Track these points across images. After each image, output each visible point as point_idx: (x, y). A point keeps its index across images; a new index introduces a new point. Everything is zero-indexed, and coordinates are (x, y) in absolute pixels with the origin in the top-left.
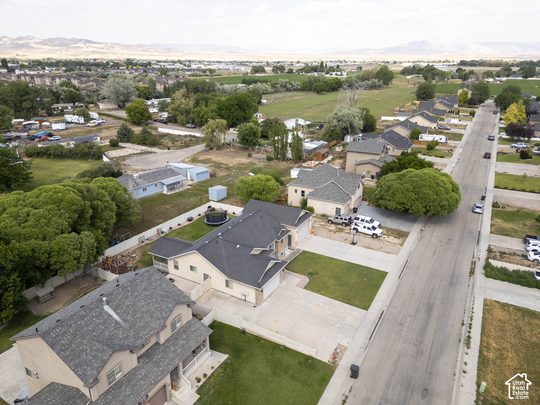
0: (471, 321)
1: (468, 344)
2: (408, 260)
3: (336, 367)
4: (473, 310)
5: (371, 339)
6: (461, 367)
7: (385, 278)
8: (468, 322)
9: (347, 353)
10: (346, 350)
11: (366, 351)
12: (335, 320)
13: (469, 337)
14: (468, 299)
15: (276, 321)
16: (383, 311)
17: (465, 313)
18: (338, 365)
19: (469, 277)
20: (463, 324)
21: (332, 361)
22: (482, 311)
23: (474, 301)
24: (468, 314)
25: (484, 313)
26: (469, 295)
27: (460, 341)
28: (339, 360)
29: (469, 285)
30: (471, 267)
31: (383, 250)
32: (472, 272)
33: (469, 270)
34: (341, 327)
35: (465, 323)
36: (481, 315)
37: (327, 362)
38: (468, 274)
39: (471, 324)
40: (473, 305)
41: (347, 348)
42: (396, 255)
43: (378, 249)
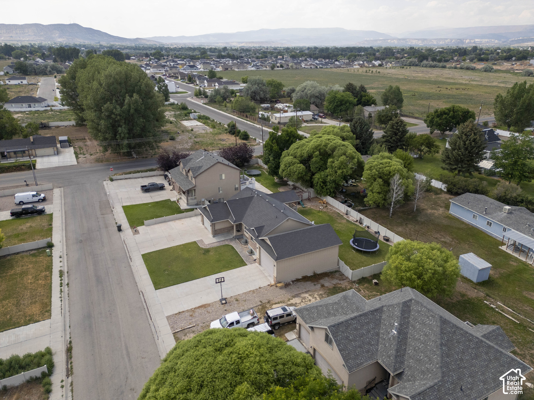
0: (61, 289)
1: (61, 273)
2: (151, 319)
4: (60, 299)
5: (125, 244)
6: (63, 259)
7: (153, 283)
8: (64, 288)
9: (131, 234)
11: (123, 240)
13: (61, 277)
14: (67, 309)
15: (182, 224)
16: (131, 261)
17: (68, 294)
19: (71, 339)
20: (68, 284)
22: (52, 303)
23: (62, 309)
24: (65, 294)
25: (51, 302)
26: (68, 314)
27: (67, 272)
29: (70, 327)
30: (72, 359)
31: (188, 314)
32: (69, 350)
33: (73, 352)
34: (147, 240)
35: (67, 286)
36: (53, 299)
38: (73, 344)
39: (61, 286)
40: (61, 305)
42: (168, 318)
43: (194, 312)
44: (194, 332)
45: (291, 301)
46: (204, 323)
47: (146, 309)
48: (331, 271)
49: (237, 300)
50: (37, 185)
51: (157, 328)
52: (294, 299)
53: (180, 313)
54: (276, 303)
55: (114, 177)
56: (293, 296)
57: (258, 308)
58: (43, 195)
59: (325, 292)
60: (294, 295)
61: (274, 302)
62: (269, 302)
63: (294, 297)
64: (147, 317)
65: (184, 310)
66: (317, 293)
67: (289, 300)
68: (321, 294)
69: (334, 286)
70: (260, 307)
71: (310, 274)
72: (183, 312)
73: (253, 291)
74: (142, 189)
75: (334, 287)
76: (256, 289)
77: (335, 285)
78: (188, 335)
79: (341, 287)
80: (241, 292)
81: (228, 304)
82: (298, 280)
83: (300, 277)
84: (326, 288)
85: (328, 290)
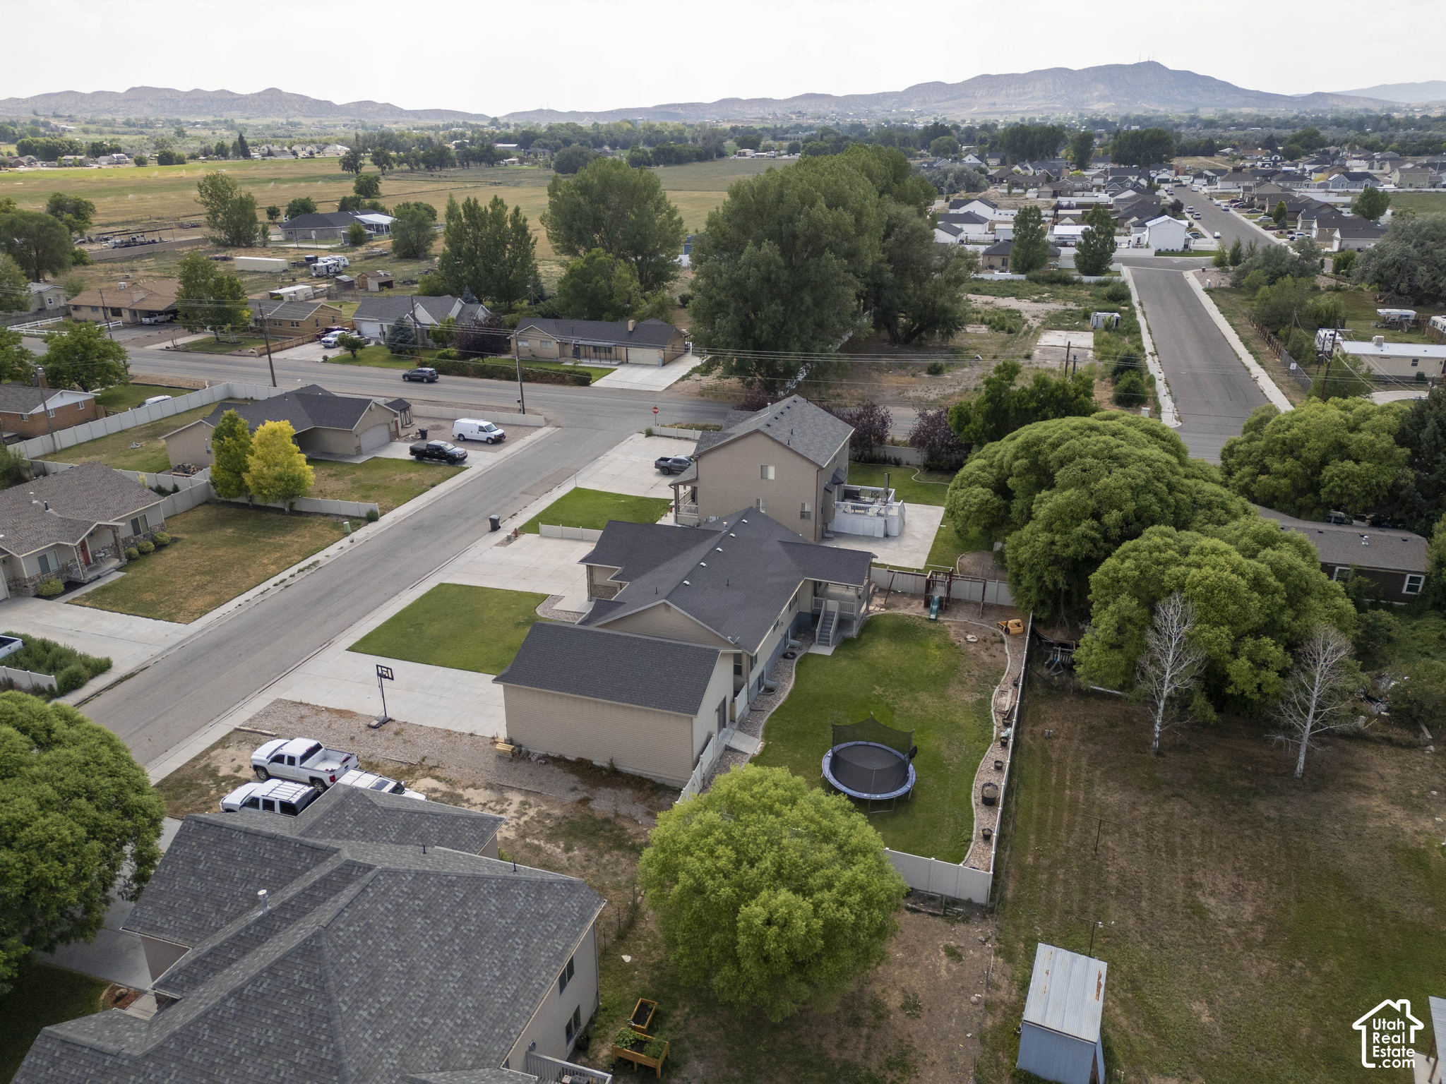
0: (268, 590)
1: (310, 566)
5: (455, 557)
6: (351, 546)
7: (364, 638)
8: (275, 589)
9: (496, 541)
10: (497, 544)
13: (301, 571)
14: (223, 621)
16: (411, 588)
17: (263, 601)
19: (153, 665)
20: (288, 586)
21: (520, 535)
22: (227, 603)
23: (219, 618)
24: (260, 599)
25: (229, 601)
26: (213, 628)
27: (319, 568)
29: (182, 647)
31: (305, 712)
32: (126, 678)
33: (125, 683)
35: (282, 588)
36: (236, 599)
37: (528, 534)
38: (142, 673)
39: (277, 585)
40: (229, 612)
42: (276, 702)
43: (315, 714)
44: (257, 744)
45: (471, 790)
48: (668, 783)
49: (398, 734)
50: (523, 411)
51: (239, 708)
52: (481, 789)
53: (301, 703)
54: (437, 777)
55: (656, 430)
56: (490, 784)
57: (399, 767)
58: (499, 432)
59: (564, 817)
60: (496, 783)
61: (438, 774)
63: (489, 786)
64: (265, 684)
65: (311, 703)
66: (543, 807)
67: (474, 786)
68: (548, 814)
69: (612, 816)
70: (404, 767)
71: (601, 760)
72: (307, 704)
73: (450, 734)
74: (657, 466)
75: (607, 821)
76: (461, 734)
77: (617, 815)
78: (244, 743)
79: (622, 829)
80: (431, 724)
82: (560, 761)
83: (572, 757)
84: (583, 810)
85: (576, 819)
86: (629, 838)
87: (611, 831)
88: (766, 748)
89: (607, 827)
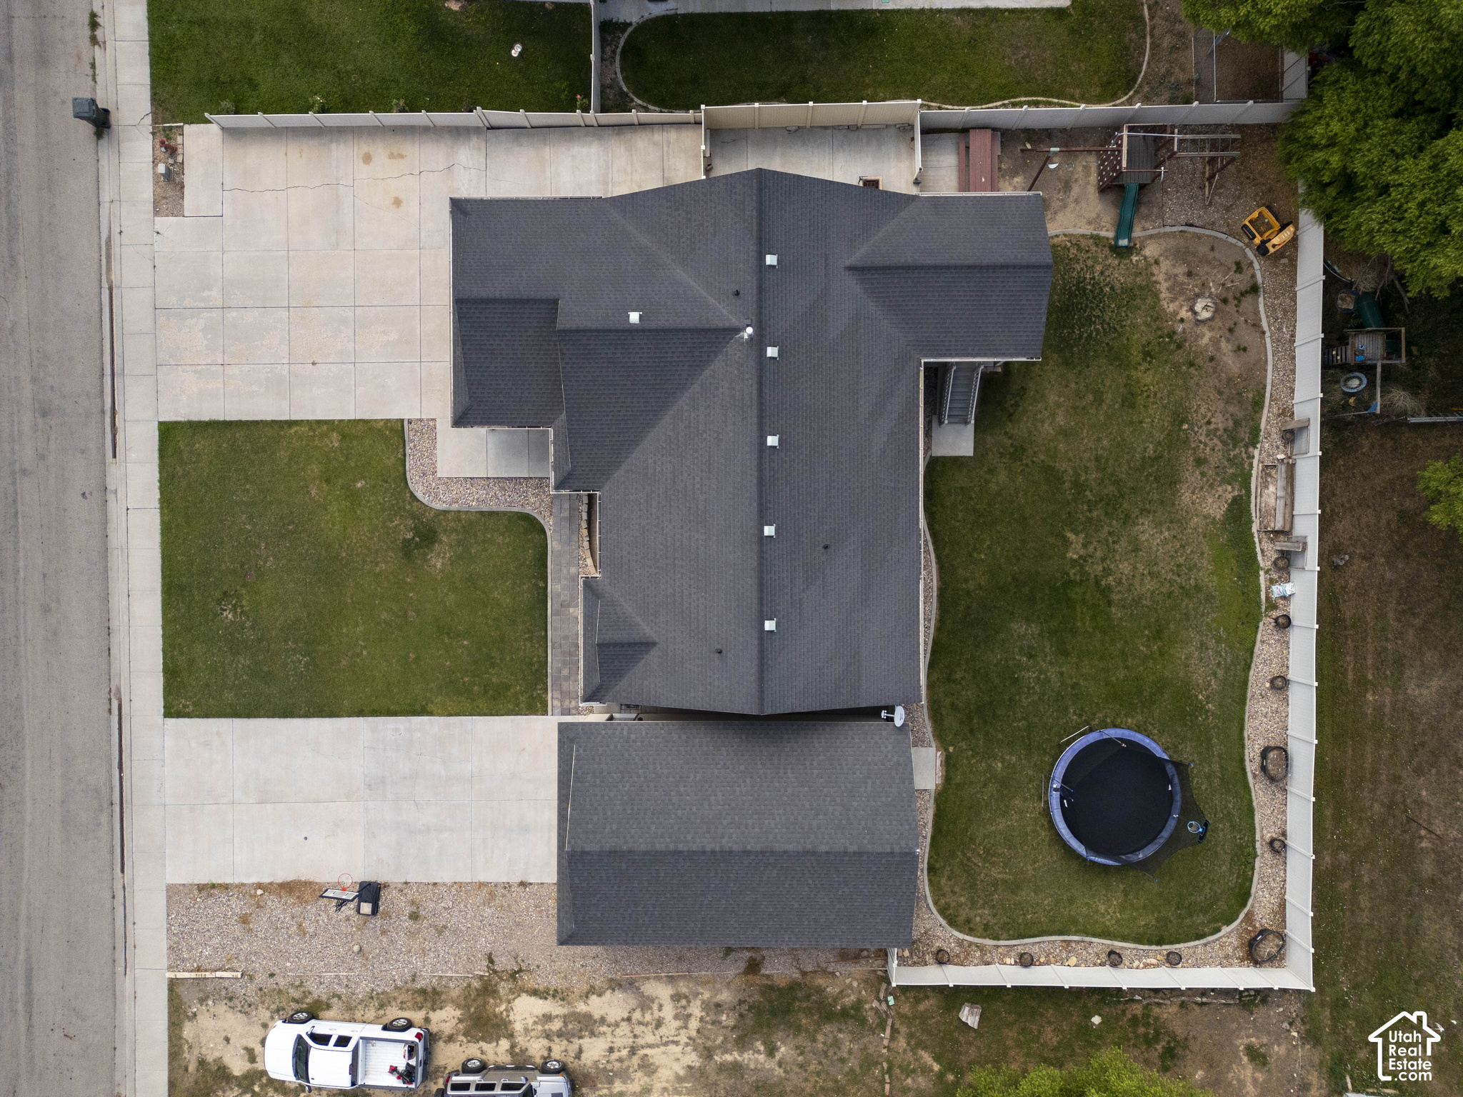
2: (123, 871)
3: (155, 122)
5: (107, 292)
7: (167, 670)
9: (146, 190)
10: (156, 203)
11: (104, 236)
12: (234, 314)
15: (398, 202)
16: (115, 456)
18: (153, 134)
21: (175, 140)
28: (157, 152)
31: (238, 905)
34: (205, 294)
37: (187, 128)
41: (156, 213)
42: (173, 892)
43: (259, 906)
44: (231, 999)
45: (594, 999)
46: (272, 975)
47: (117, 808)
49: (414, 917)
51: (129, 925)
52: (608, 993)
53: (213, 886)
54: (534, 993)
56: (611, 980)
57: (469, 986)
59: (741, 1002)
60: (619, 976)
61: (531, 984)
62: (513, 975)
63: (615, 985)
64: (112, 853)
65: (228, 881)
66: (707, 995)
67: (592, 991)
68: (718, 1005)
69: (797, 975)
70: (476, 984)
72: (226, 887)
73: (490, 891)
75: (794, 985)
76: (507, 886)
77: (804, 974)
78: (210, 1003)
79: (820, 990)
80: (446, 876)
81: (378, 922)
84: (757, 980)
85: (757, 997)
86: (835, 1000)
87: (808, 997)
88: (949, 764)
89: (800, 995)
